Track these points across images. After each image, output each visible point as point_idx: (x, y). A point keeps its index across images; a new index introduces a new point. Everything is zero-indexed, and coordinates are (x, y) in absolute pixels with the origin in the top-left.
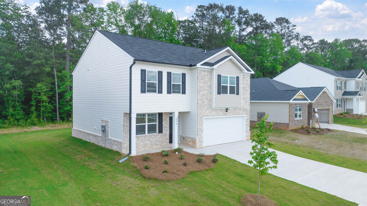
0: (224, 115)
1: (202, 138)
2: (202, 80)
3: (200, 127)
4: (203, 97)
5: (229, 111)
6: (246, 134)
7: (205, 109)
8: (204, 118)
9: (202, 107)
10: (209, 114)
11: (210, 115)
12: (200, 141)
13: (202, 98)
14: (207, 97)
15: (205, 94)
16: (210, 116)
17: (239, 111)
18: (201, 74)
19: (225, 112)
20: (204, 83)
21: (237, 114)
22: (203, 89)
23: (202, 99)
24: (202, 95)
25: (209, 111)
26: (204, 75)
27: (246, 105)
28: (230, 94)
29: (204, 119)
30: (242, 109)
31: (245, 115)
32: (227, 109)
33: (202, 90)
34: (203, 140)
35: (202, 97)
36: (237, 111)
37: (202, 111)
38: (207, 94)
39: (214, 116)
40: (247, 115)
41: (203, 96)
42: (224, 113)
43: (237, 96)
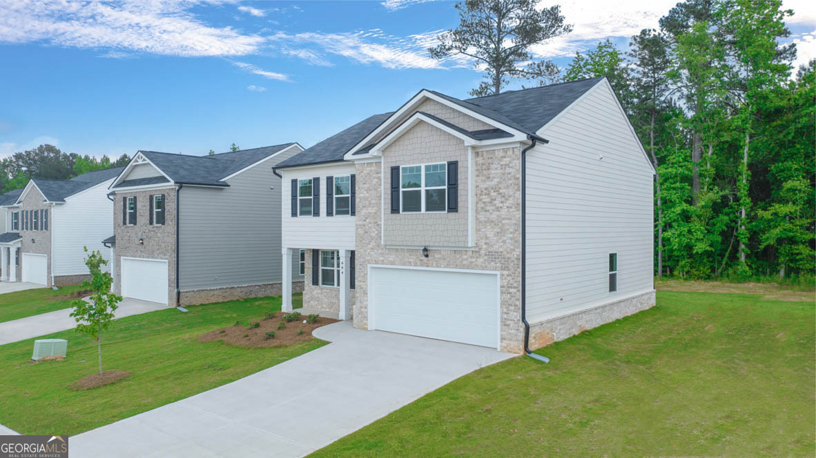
0: (422, 265)
1: (366, 308)
2: (364, 184)
3: (361, 283)
4: (367, 220)
5: (430, 254)
6: (502, 330)
7: (370, 246)
8: (369, 266)
9: (364, 241)
10: (382, 258)
11: (383, 261)
12: (361, 313)
13: (364, 223)
14: (375, 221)
15: (371, 213)
16: (383, 262)
17: (471, 257)
18: (363, 172)
19: (424, 258)
20: (370, 190)
21: (464, 267)
22: (367, 202)
23: (364, 225)
24: (364, 216)
25: (380, 251)
26: (368, 174)
27: (504, 242)
28: (428, 209)
29: (369, 270)
30: (483, 252)
31: (498, 273)
32: (425, 250)
33: (364, 207)
34: (367, 312)
35: (365, 221)
36: (465, 257)
37: (365, 251)
38: (376, 213)
39: (392, 263)
40: (506, 272)
41: (367, 218)
42: (422, 260)
43: (452, 215)
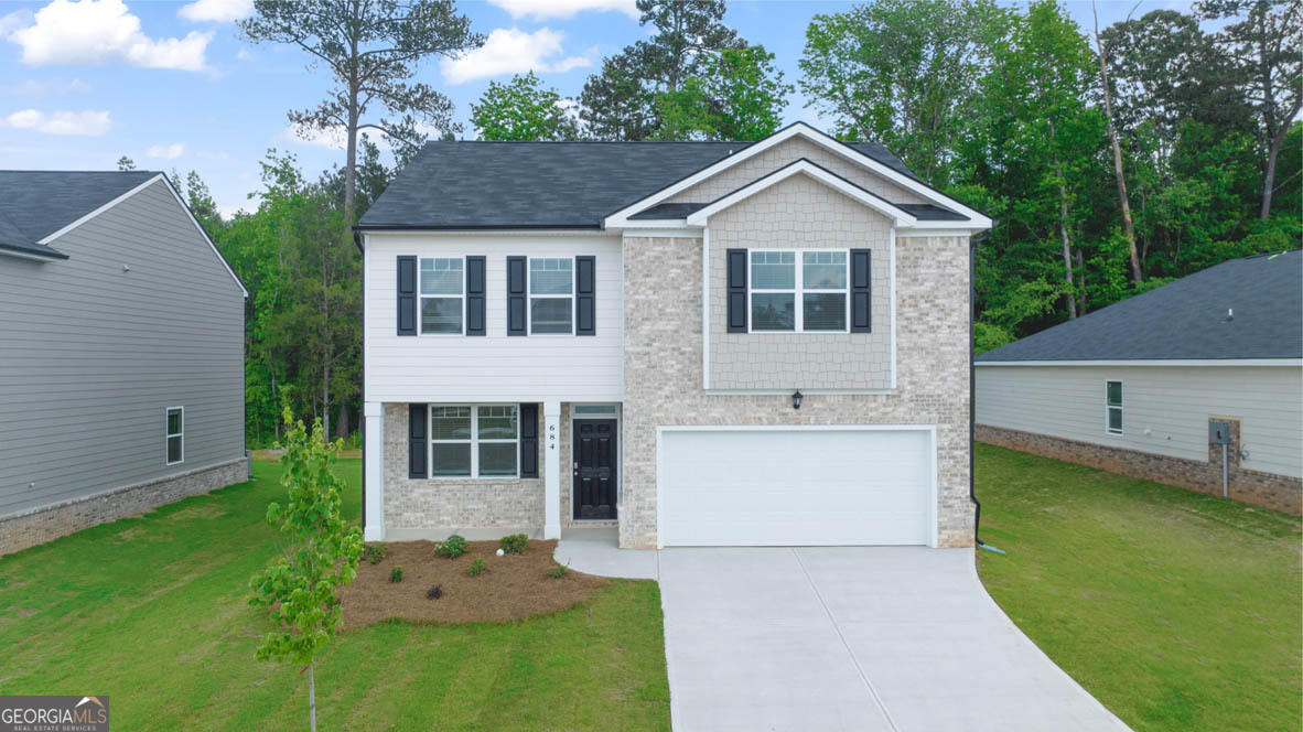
0: (783, 423)
1: (652, 508)
2: (647, 276)
3: (640, 464)
4: (656, 344)
5: (804, 403)
6: (940, 515)
7: (663, 393)
8: (660, 429)
9: (647, 384)
10: (693, 414)
11: (695, 419)
12: (639, 519)
13: (647, 349)
14: (674, 346)
15: (665, 331)
16: (695, 421)
17: (884, 405)
18: (643, 254)
19: (790, 410)
20: (662, 288)
21: (871, 421)
22: (654, 311)
23: (648, 354)
24: (647, 336)
25: (687, 401)
26: (656, 258)
27: (944, 380)
28: (807, 326)
29: (659, 434)
30: (906, 396)
31: (933, 428)
32: (797, 396)
33: (647, 319)
34: (655, 517)
35: (648, 345)
36: (873, 405)
37: (651, 402)
38: (676, 331)
39: (718, 422)
40: (947, 426)
41: (654, 340)
42: (785, 414)
43: (860, 337)
